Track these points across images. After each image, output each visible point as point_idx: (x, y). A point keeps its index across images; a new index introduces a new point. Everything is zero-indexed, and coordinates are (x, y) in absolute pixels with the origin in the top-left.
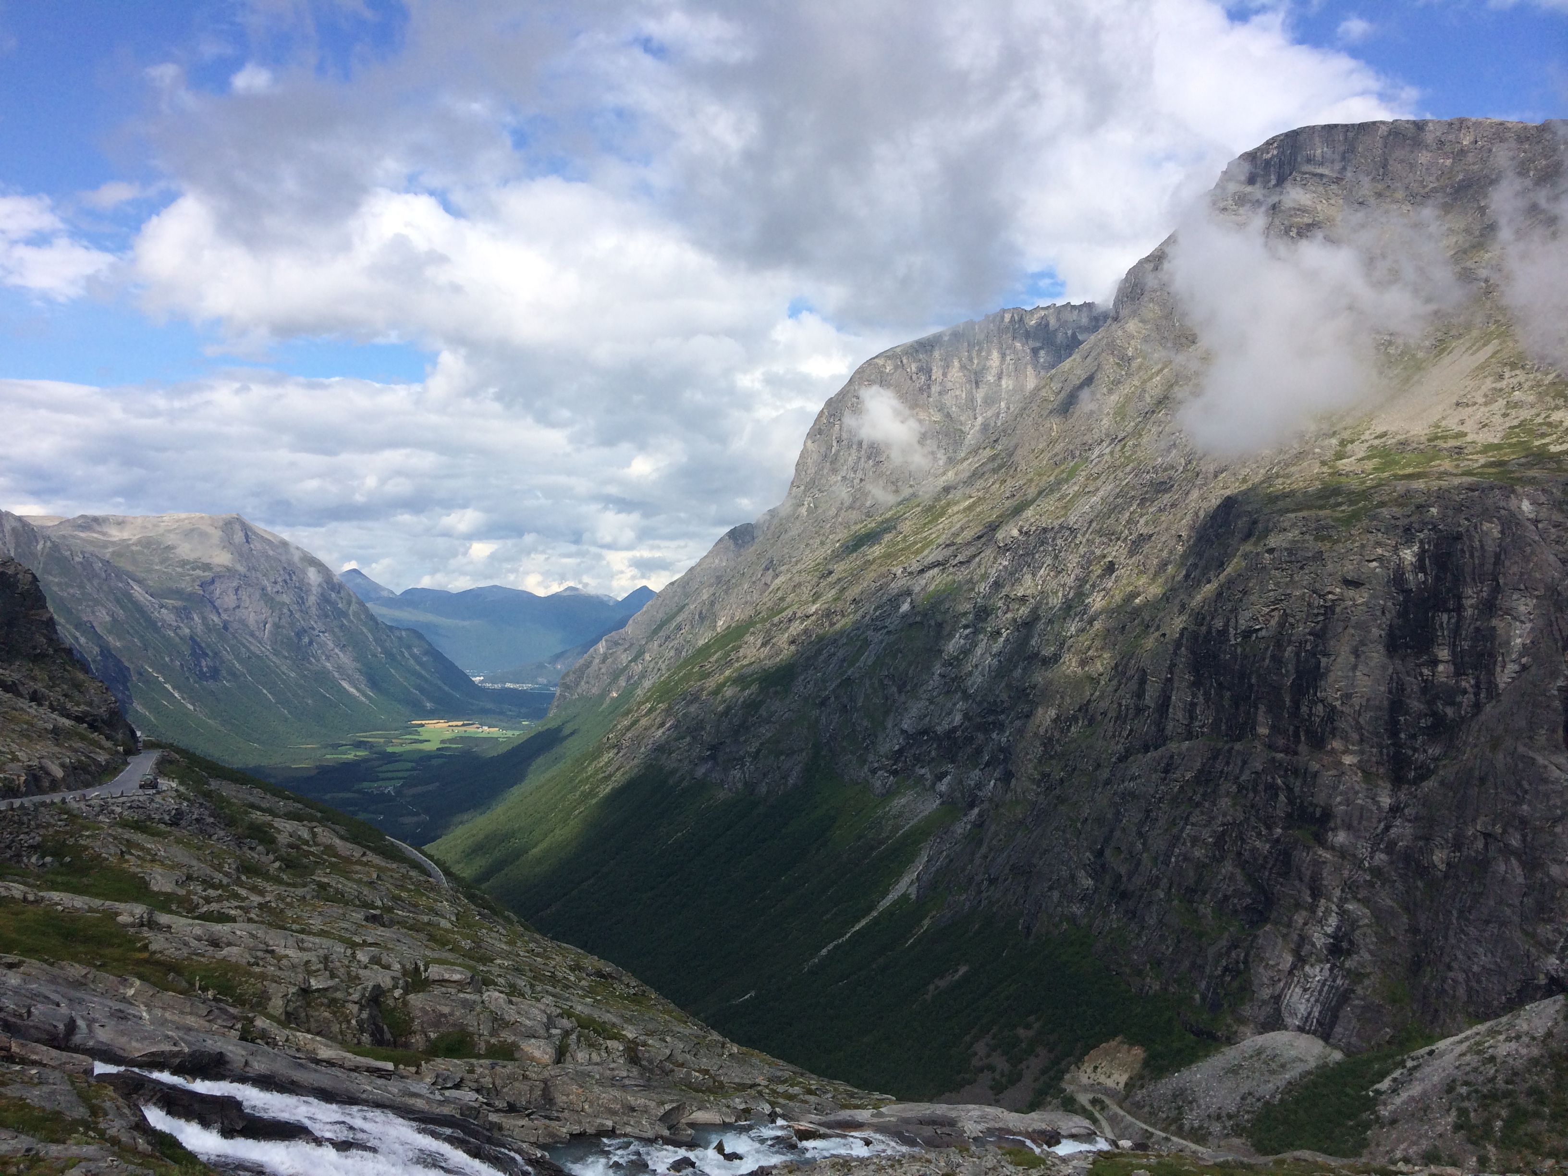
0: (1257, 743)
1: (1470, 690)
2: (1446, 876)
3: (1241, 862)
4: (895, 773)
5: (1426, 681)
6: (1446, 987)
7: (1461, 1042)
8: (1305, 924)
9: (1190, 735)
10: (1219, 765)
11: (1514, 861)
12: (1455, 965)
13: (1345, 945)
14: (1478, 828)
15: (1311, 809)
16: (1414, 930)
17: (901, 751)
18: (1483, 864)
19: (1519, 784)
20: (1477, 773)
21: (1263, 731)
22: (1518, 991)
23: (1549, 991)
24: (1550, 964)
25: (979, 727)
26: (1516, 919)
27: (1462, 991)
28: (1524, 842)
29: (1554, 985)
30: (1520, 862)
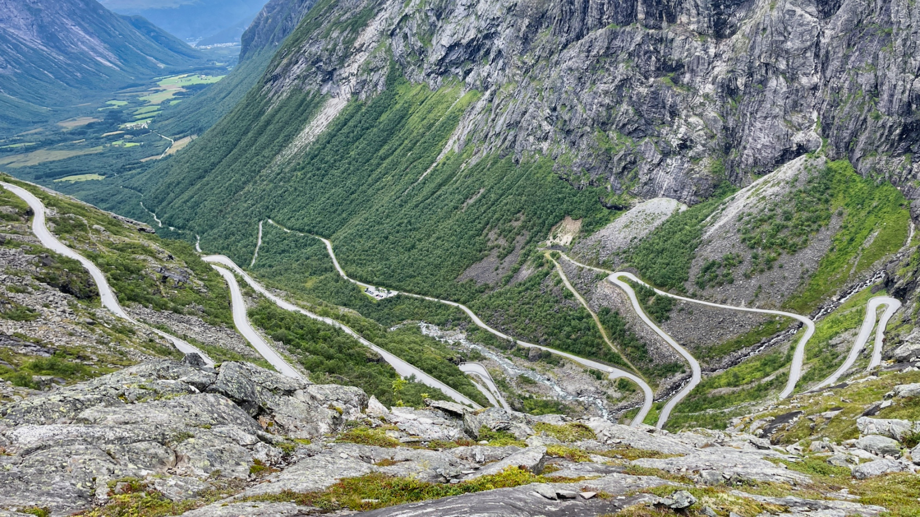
0: (638, 25)
2: (745, 93)
3: (631, 103)
4: (441, 74)
6: (743, 160)
7: (748, 190)
8: (667, 134)
9: (601, 24)
10: (617, 43)
11: (781, 79)
12: (748, 146)
13: (688, 143)
14: (762, 60)
15: (670, 63)
16: (725, 128)
17: (443, 59)
18: (764, 82)
19: (785, 28)
20: (761, 27)
21: (641, 16)
22: (782, 156)
23: (798, 153)
24: (799, 137)
25: (486, 37)
26: (782, 113)
27: (751, 160)
28: (788, 65)
29: (801, 149)
30: (785, 78)
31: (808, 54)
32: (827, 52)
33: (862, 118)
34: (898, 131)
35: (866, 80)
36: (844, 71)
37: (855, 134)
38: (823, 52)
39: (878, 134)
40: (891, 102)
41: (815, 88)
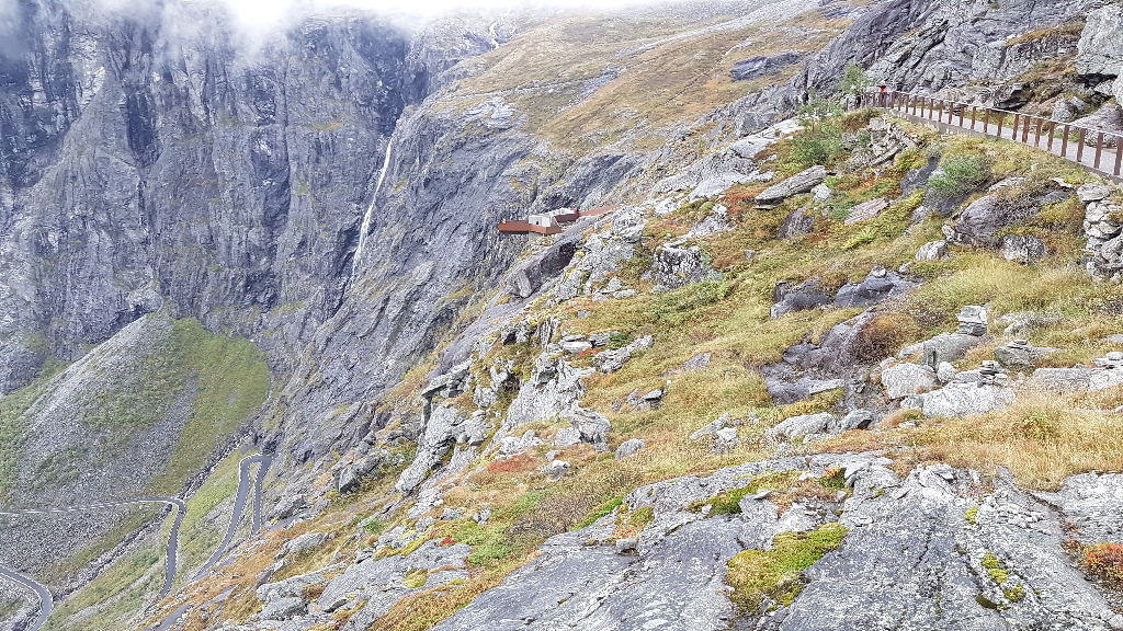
1: (60, 111)
2: (60, 251)
5: (27, 107)
6: (69, 328)
7: (82, 364)
11: (104, 233)
12: (74, 312)
14: (76, 212)
16: (41, 293)
18: (83, 237)
19: (99, 177)
20: (70, 174)
22: (118, 320)
23: (137, 315)
24: (135, 298)
26: (111, 271)
27: (80, 328)
28: (109, 218)
29: (139, 311)
30: (108, 232)
31: (131, 206)
32: (153, 203)
33: (202, 271)
34: (241, 283)
35: (199, 231)
36: (175, 223)
37: (198, 289)
38: (147, 203)
39: (222, 287)
40: (229, 253)
41: (146, 242)
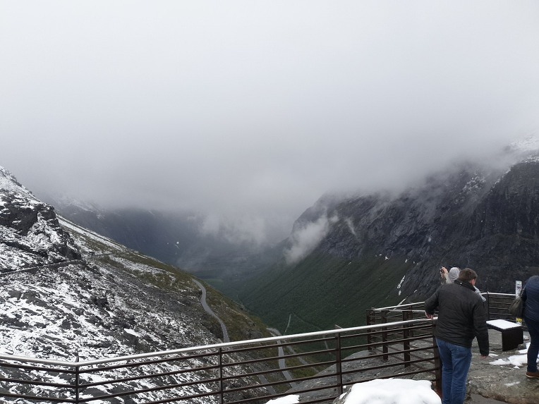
0: (517, 235)
9: (492, 233)
10: (503, 244)
17: (396, 242)
21: (520, 231)
25: (421, 233)
